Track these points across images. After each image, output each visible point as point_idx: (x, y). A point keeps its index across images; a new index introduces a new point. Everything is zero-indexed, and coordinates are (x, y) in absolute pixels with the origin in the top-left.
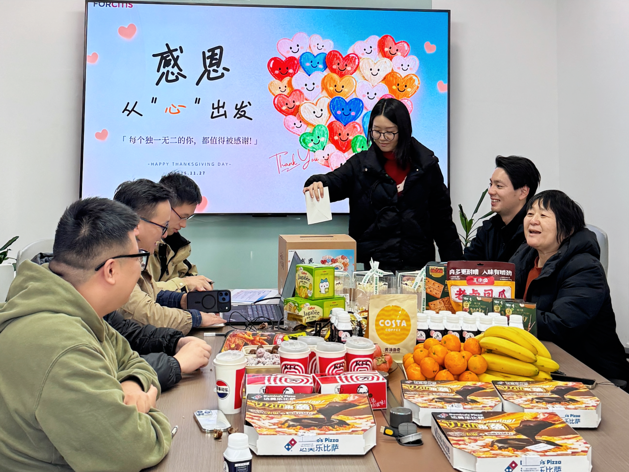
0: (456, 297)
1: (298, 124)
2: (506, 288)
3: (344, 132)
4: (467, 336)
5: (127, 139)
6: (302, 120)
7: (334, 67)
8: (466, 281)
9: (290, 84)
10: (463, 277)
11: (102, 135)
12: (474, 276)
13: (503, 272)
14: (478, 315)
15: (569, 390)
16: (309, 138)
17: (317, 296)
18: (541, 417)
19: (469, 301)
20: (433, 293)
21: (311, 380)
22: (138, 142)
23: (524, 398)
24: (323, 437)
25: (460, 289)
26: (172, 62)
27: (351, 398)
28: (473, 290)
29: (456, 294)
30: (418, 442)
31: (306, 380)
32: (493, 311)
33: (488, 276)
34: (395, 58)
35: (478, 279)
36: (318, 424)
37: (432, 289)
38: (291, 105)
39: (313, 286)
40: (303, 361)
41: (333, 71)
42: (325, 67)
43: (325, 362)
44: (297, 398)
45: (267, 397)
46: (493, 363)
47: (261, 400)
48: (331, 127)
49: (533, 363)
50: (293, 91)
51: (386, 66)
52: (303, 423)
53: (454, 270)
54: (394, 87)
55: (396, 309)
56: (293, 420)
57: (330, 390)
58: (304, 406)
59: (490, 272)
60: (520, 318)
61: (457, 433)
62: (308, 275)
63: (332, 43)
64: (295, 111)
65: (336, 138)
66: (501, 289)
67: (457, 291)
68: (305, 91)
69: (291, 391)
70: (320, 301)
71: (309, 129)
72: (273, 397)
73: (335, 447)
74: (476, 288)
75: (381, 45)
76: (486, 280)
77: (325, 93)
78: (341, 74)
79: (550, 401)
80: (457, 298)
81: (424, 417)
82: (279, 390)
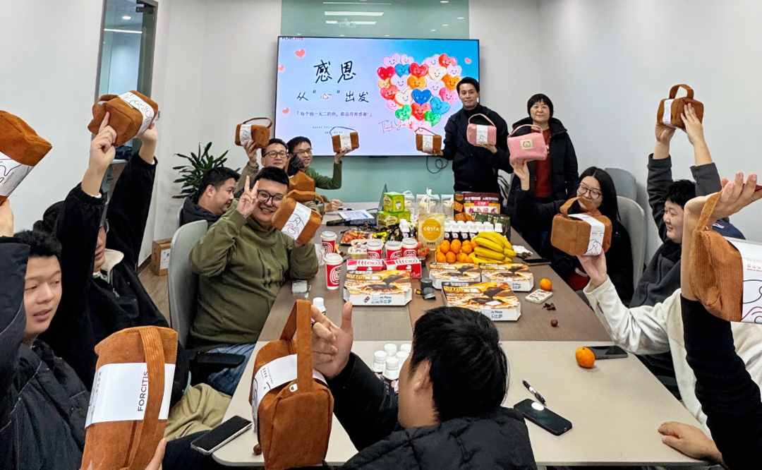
0: (468, 213)
1: (394, 105)
2: (495, 207)
3: (420, 109)
4: (471, 235)
5: (300, 113)
6: (396, 102)
7: (415, 72)
9: (389, 82)
10: (472, 201)
11: (286, 111)
12: (478, 201)
13: (493, 199)
14: (479, 223)
15: (518, 269)
16: (400, 113)
17: (394, 211)
18: (499, 285)
19: (475, 215)
20: (457, 210)
21: (381, 263)
22: (305, 115)
23: (493, 274)
24: (383, 296)
25: (471, 208)
26: (325, 70)
27: (401, 272)
28: (477, 208)
29: (469, 211)
30: (434, 298)
31: (378, 263)
32: (487, 221)
33: (486, 201)
34: (448, 67)
35: (480, 203)
36: (382, 288)
37: (457, 207)
38: (390, 94)
39: (392, 206)
40: (379, 252)
41: (413, 74)
42: (410, 72)
43: (390, 252)
44: (373, 273)
45: (357, 272)
46: (481, 253)
47: (354, 274)
48: (413, 106)
49: (503, 252)
50: (391, 86)
51: (443, 71)
52: (374, 288)
53: (468, 197)
54: (448, 83)
55: (434, 221)
56: (369, 286)
57: (392, 269)
58: (376, 278)
59: (487, 198)
60: (500, 225)
61: (452, 294)
62: (390, 199)
63: (412, 58)
64: (392, 97)
65: (416, 112)
66: (492, 208)
67: (469, 209)
68: (398, 86)
69: (371, 269)
70: (396, 214)
71: (401, 108)
72: (360, 272)
73: (390, 301)
74: (479, 207)
75: (441, 60)
76: (484, 203)
77: (409, 87)
78: (418, 76)
79: (506, 275)
81: (437, 285)
82: (364, 269)
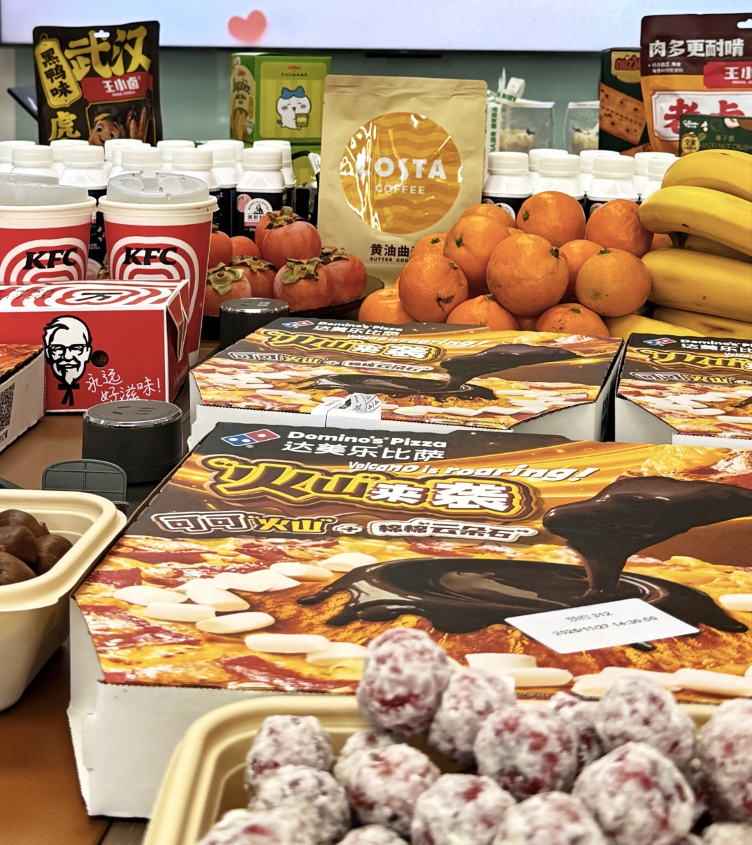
0: (667, 126)
8: (701, 77)
12: (729, 59)
17: (268, 132)
19: (698, 131)
20: (620, 129)
25: (680, 101)
28: (723, 104)
29: (667, 117)
35: (739, 71)
37: (616, 118)
46: (673, 279)
53: (663, 44)
62: (247, 75)
67: (672, 108)
74: (730, 97)
80: (670, 129)
